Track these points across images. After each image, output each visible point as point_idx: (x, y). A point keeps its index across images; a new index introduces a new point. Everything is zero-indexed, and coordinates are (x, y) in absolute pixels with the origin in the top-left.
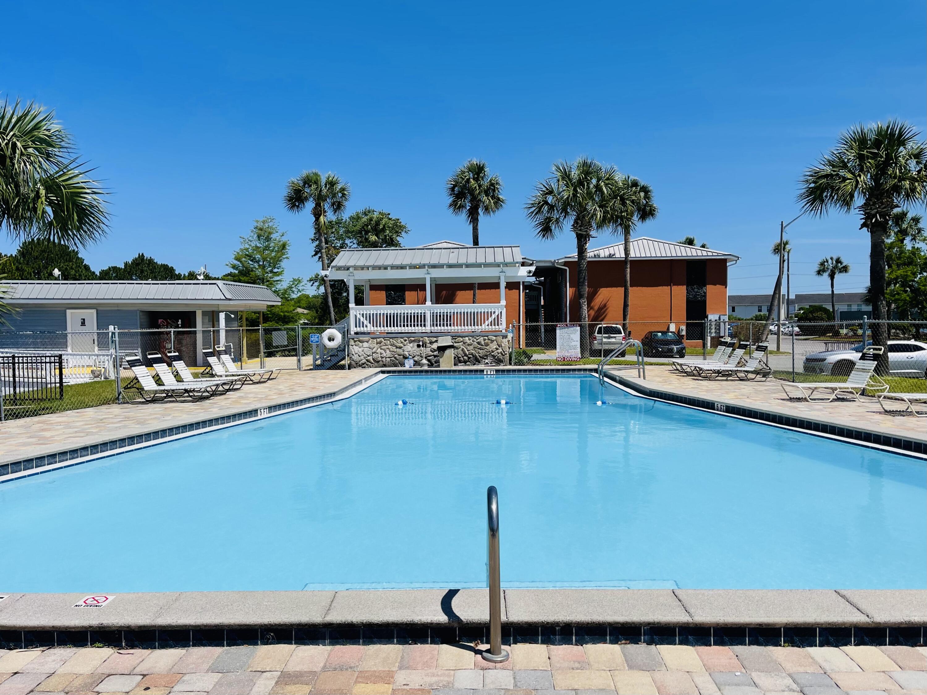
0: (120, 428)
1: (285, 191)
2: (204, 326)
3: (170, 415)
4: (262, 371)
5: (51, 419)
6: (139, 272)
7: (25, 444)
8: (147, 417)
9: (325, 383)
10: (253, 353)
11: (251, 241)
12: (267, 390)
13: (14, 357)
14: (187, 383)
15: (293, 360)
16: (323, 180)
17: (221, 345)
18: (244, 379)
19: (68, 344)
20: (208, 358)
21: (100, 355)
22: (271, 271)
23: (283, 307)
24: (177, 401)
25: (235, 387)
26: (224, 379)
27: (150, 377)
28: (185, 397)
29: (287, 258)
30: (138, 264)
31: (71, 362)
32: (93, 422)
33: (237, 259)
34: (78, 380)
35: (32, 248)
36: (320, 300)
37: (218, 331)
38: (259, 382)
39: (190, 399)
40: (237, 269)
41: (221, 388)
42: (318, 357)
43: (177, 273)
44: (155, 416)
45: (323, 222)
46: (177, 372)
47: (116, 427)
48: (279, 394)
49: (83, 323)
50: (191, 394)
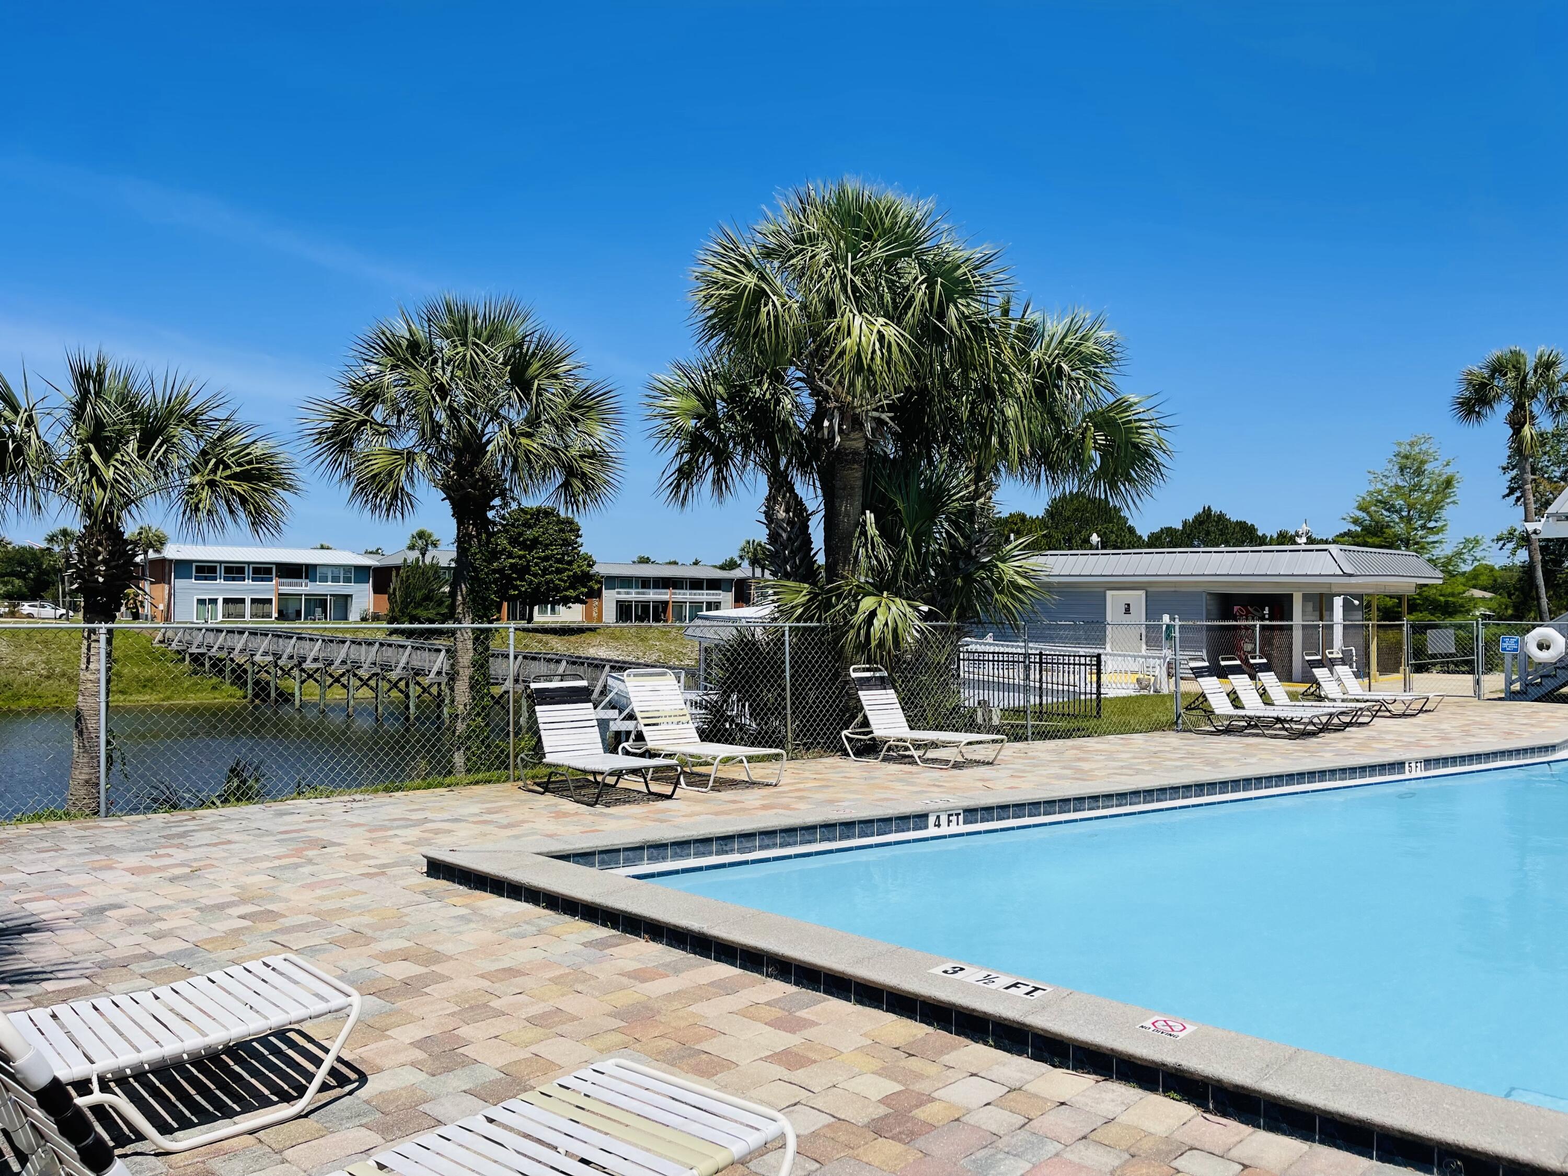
0: (1182, 768)
1: (1455, 389)
2: (1306, 618)
3: (1255, 755)
4: (1407, 697)
5: (1088, 744)
6: (1202, 535)
7: (1058, 777)
8: (1220, 756)
9: (1532, 725)
10: (1389, 665)
11: (1387, 477)
12: (1418, 730)
13: (1041, 654)
14: (1281, 708)
15: (1467, 680)
16: (1530, 363)
17: (1335, 649)
18: (1377, 708)
19: (1107, 640)
20: (1314, 670)
21: (1149, 657)
22: (1423, 527)
23: (1444, 586)
24: (1264, 736)
25: (1361, 720)
26: (1340, 706)
27: (1224, 694)
28: (1275, 729)
29: (1454, 502)
30: (1201, 523)
31: (1111, 666)
32: (1144, 756)
33: (1361, 508)
34: (1119, 691)
35: (1063, 507)
36: (1516, 575)
37: (1331, 627)
38: (1404, 715)
39: (1285, 733)
40: (1360, 524)
41: (1335, 721)
42: (1514, 677)
43: (1260, 534)
44: (1232, 755)
45: (1529, 435)
46: (1264, 689)
47: (1177, 767)
48: (1443, 739)
49: (1128, 610)
50: (1287, 726)
